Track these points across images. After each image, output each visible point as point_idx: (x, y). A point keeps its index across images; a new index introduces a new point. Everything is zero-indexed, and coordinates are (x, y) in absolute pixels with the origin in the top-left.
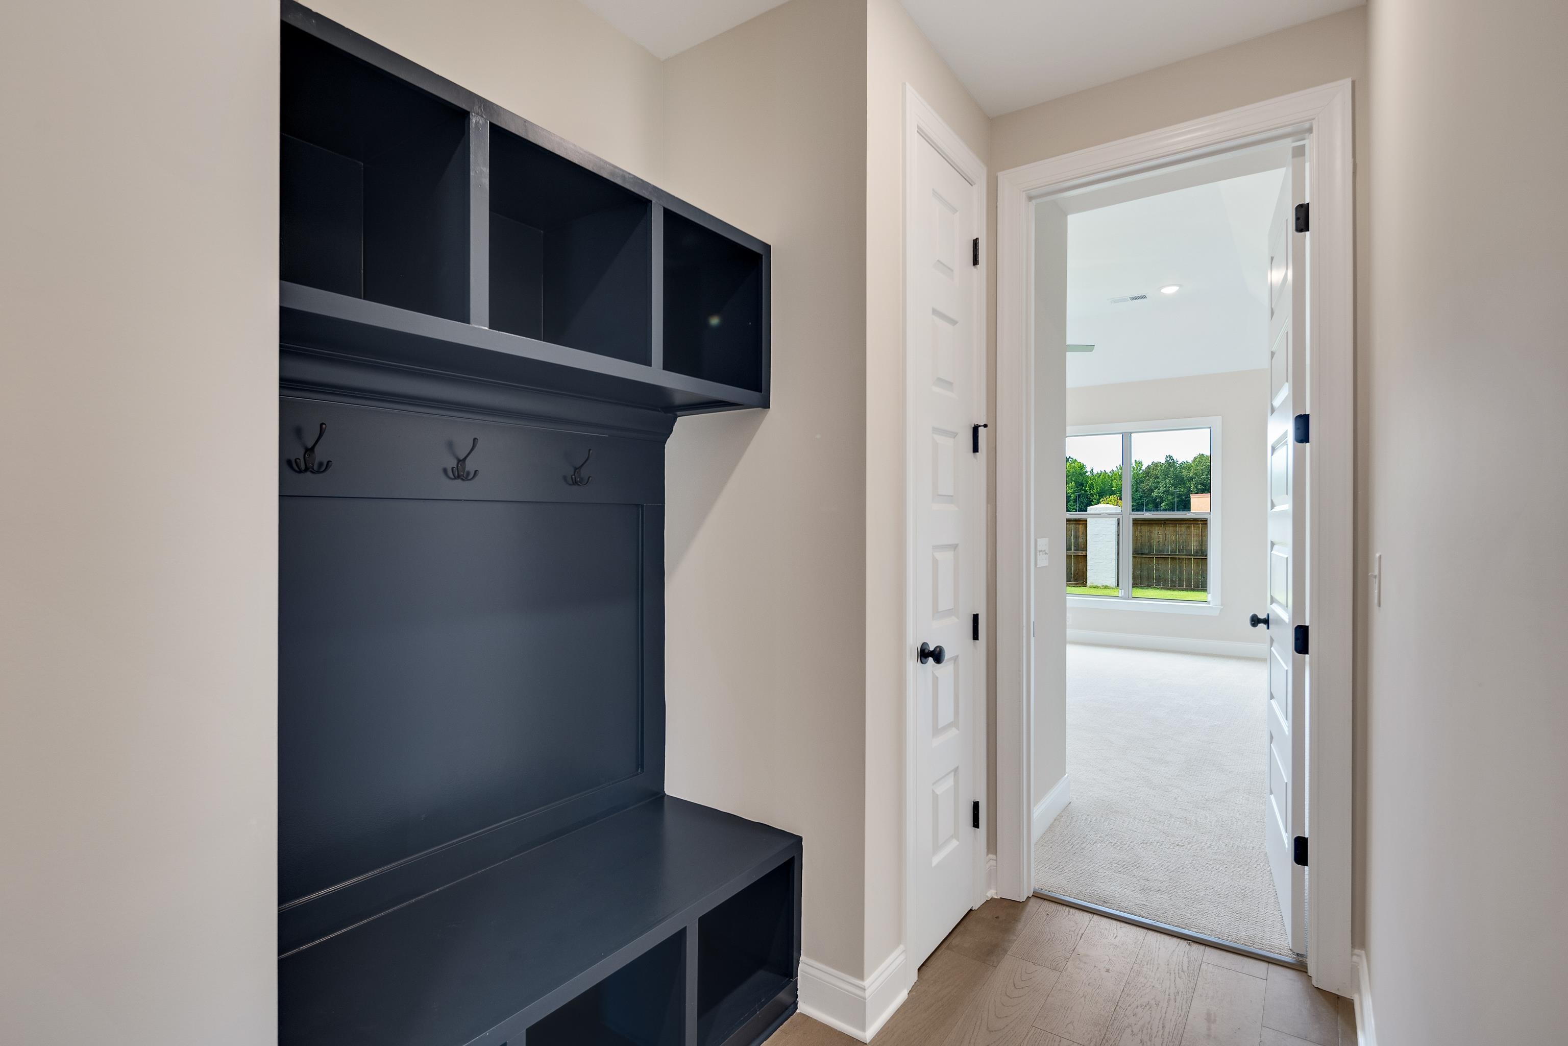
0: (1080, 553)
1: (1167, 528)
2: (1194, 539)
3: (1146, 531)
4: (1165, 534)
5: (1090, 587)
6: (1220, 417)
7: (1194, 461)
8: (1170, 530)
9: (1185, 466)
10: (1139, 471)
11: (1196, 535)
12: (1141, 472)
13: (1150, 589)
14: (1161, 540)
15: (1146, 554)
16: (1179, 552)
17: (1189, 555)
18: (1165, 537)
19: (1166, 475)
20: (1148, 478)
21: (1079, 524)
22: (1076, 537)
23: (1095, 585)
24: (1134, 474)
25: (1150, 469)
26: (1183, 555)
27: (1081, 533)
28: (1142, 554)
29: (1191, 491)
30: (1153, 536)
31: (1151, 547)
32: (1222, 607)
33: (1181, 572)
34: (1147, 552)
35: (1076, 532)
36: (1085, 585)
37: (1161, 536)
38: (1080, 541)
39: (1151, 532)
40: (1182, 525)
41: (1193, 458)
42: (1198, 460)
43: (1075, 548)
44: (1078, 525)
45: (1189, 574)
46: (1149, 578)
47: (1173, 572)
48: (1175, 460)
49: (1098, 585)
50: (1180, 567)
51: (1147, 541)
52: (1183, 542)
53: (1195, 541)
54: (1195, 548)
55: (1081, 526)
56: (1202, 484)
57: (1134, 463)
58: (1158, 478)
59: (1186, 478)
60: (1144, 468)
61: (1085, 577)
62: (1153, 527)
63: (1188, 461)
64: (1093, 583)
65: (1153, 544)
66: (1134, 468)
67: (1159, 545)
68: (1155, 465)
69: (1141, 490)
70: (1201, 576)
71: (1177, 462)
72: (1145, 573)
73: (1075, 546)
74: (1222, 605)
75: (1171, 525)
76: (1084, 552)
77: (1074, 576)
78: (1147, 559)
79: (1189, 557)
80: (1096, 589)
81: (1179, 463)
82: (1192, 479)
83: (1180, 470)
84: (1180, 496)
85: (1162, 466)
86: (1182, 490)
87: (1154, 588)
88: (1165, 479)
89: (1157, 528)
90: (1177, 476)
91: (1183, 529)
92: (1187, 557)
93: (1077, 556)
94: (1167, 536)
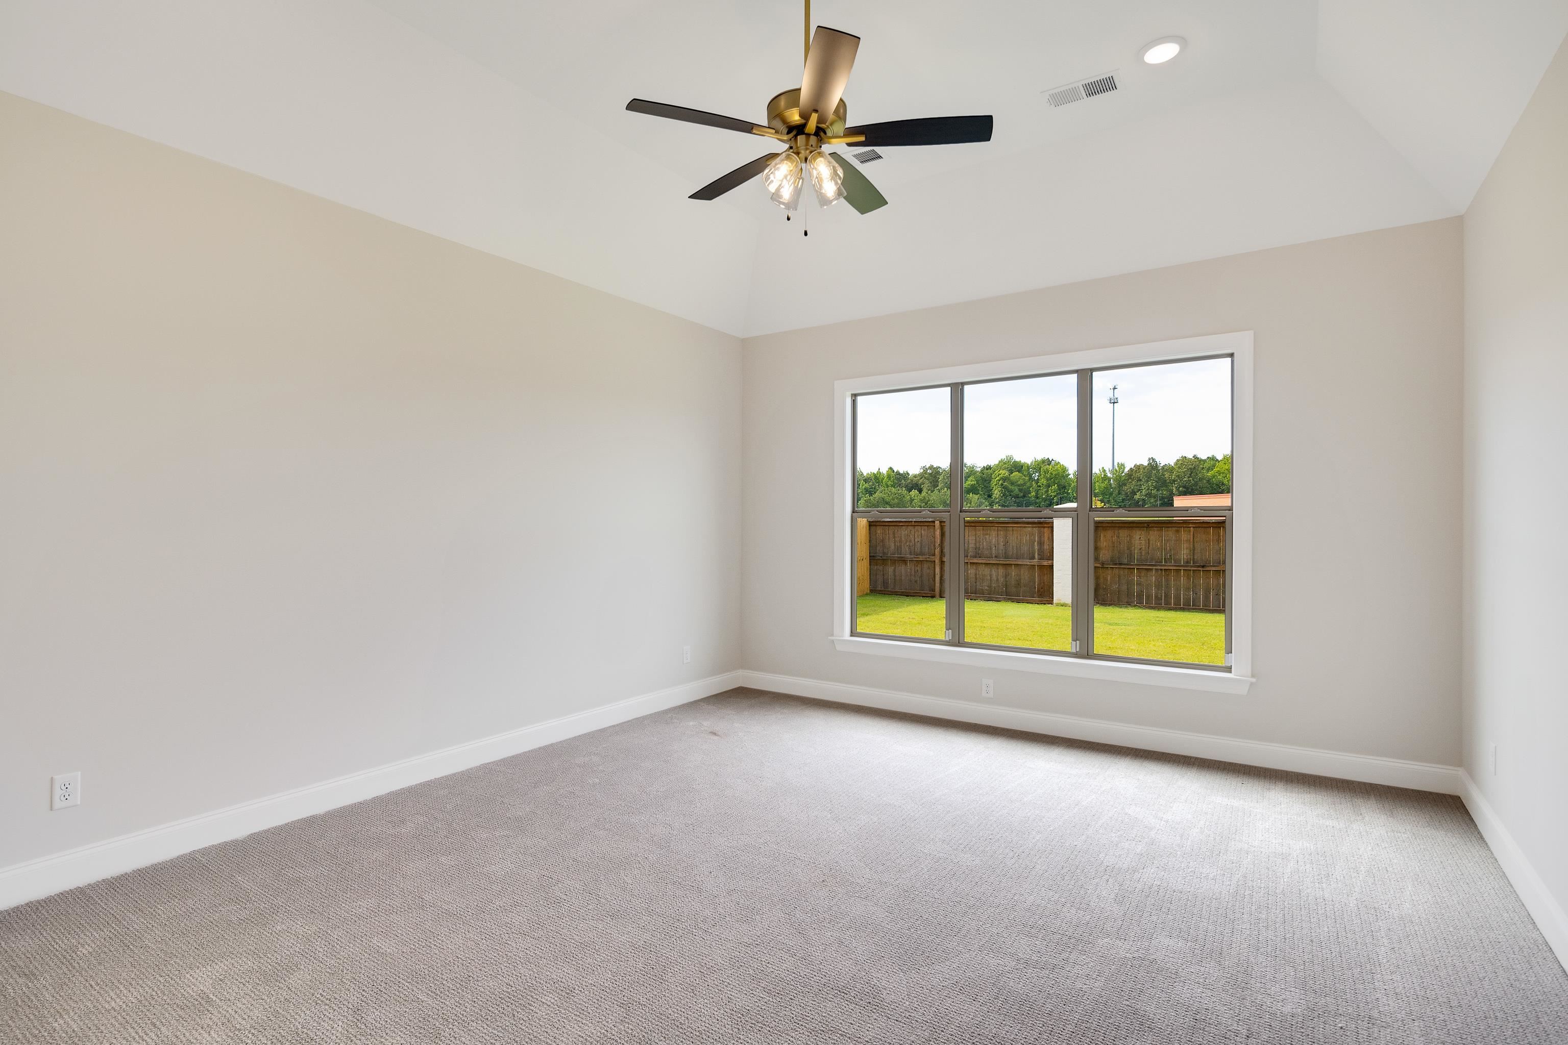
0: (1045, 563)
1: (1150, 532)
2: (1184, 546)
3: (1126, 536)
4: (1149, 539)
5: (1057, 605)
6: (1251, 333)
7: (1176, 464)
8: (1154, 535)
9: (1168, 469)
10: (1122, 473)
11: (1187, 540)
12: (1123, 474)
13: (1130, 608)
14: (1144, 547)
15: (1125, 564)
16: (1166, 562)
17: (1178, 566)
18: (1149, 544)
19: (1149, 478)
20: (1130, 480)
21: (1044, 527)
22: (1041, 544)
23: (1062, 602)
24: (1117, 476)
25: (1132, 472)
26: (1170, 566)
27: (1046, 539)
28: (1121, 564)
29: (1174, 494)
30: (1133, 542)
31: (1131, 556)
32: (1254, 680)
33: (1168, 587)
34: (1125, 561)
35: (1040, 537)
36: (1051, 602)
37: (1144, 541)
38: (1045, 547)
39: (1131, 537)
40: (1170, 529)
41: (1175, 461)
42: (1180, 462)
43: (1040, 557)
44: (1042, 529)
45: (1178, 589)
46: (1129, 594)
47: (1158, 586)
48: (1158, 462)
49: (1066, 602)
50: (1167, 580)
51: (1126, 548)
52: (1170, 550)
53: (1185, 547)
54: (1185, 557)
55: (1046, 529)
56: (1184, 487)
57: (1116, 466)
58: (1141, 480)
59: (1168, 481)
60: (1126, 470)
61: (1051, 592)
62: (1134, 531)
63: (1170, 464)
64: (1060, 600)
65: (1133, 552)
66: (1116, 471)
67: (1141, 553)
68: (1138, 467)
69: (1123, 493)
70: (1193, 591)
71: (1160, 465)
72: (1124, 587)
73: (1039, 554)
74: (1253, 676)
75: (1155, 528)
76: (1050, 562)
77: (1039, 591)
78: (1126, 571)
79: (1177, 568)
80: (1064, 607)
81: (1162, 465)
82: (1174, 481)
83: (1163, 473)
84: (1162, 498)
85: (1145, 468)
86: (1165, 493)
87: (1135, 606)
88: (1148, 481)
89: (1138, 532)
90: (1159, 479)
91: (1170, 534)
92: (1174, 568)
93: (1041, 567)
94: (1151, 542)
